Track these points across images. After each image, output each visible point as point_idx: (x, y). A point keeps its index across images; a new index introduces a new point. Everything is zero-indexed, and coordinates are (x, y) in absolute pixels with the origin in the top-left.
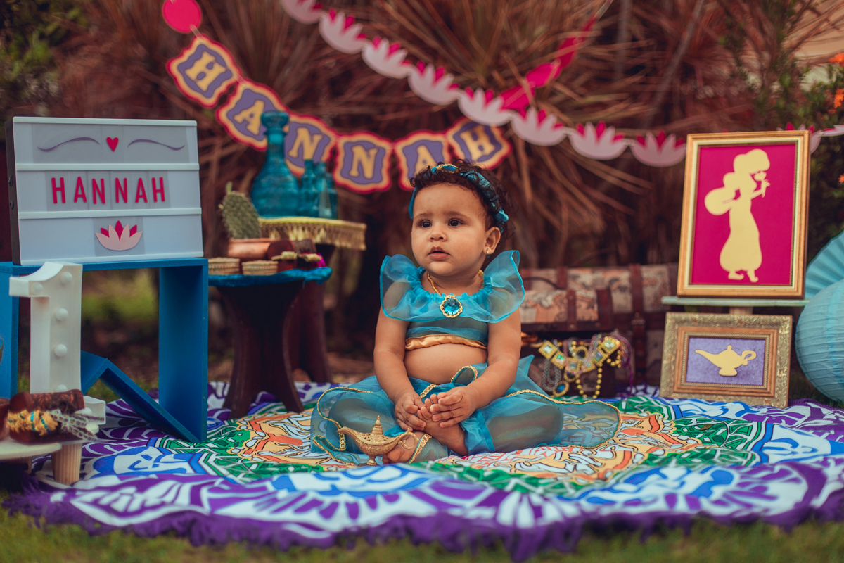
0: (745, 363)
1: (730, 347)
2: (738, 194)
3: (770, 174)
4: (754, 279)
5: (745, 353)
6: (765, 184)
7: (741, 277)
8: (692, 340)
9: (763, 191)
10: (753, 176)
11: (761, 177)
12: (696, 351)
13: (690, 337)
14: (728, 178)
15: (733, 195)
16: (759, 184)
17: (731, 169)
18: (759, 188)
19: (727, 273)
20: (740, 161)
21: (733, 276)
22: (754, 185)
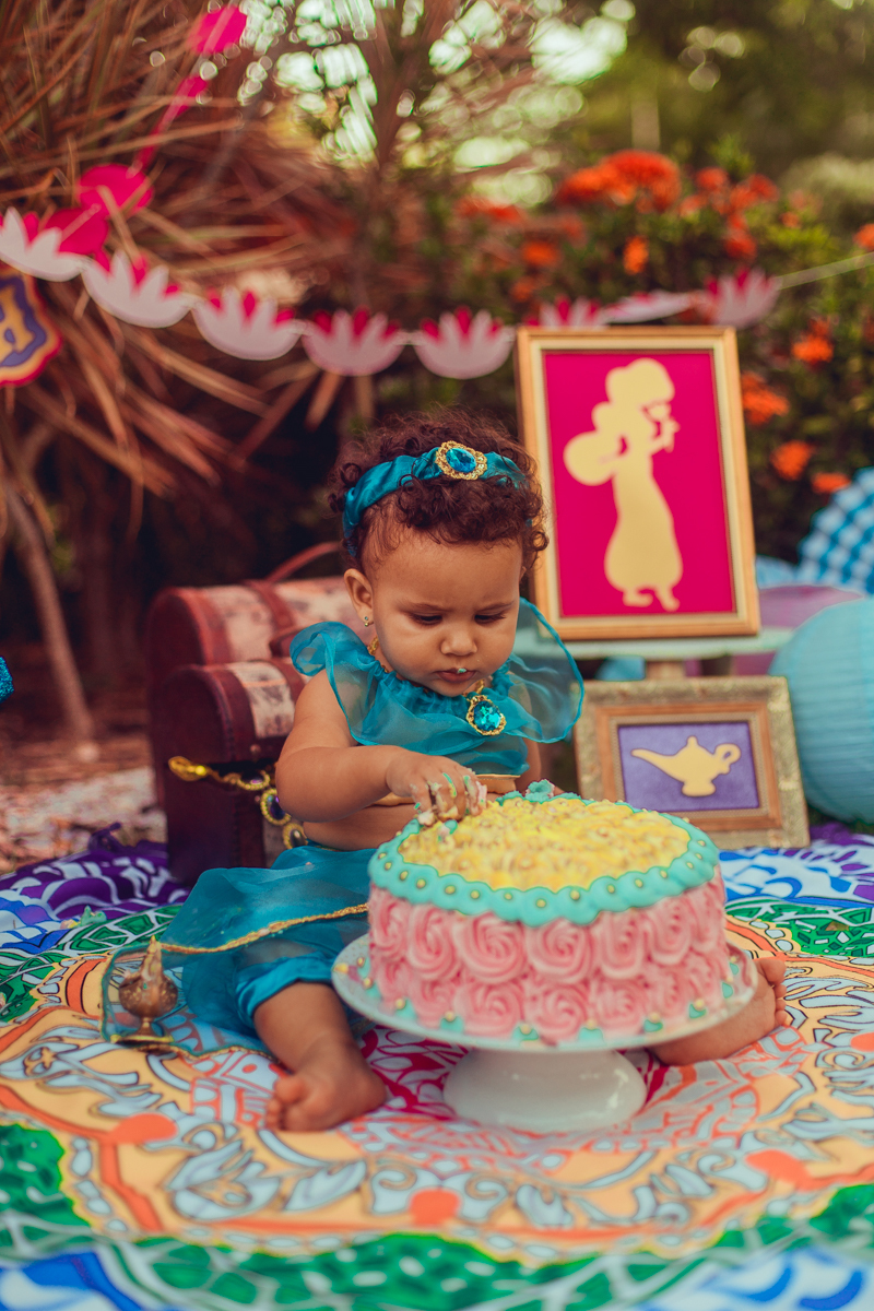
0: (724, 768)
1: (692, 741)
2: (624, 447)
3: (677, 408)
4: (669, 602)
5: (722, 750)
6: (670, 428)
7: (645, 601)
8: (624, 733)
9: (667, 440)
10: (646, 410)
11: (662, 412)
12: (637, 753)
13: (620, 727)
14: (601, 414)
15: (616, 446)
16: (658, 424)
17: (603, 397)
18: (659, 433)
19: (619, 594)
20: (617, 381)
21: (632, 598)
22: (651, 429)
